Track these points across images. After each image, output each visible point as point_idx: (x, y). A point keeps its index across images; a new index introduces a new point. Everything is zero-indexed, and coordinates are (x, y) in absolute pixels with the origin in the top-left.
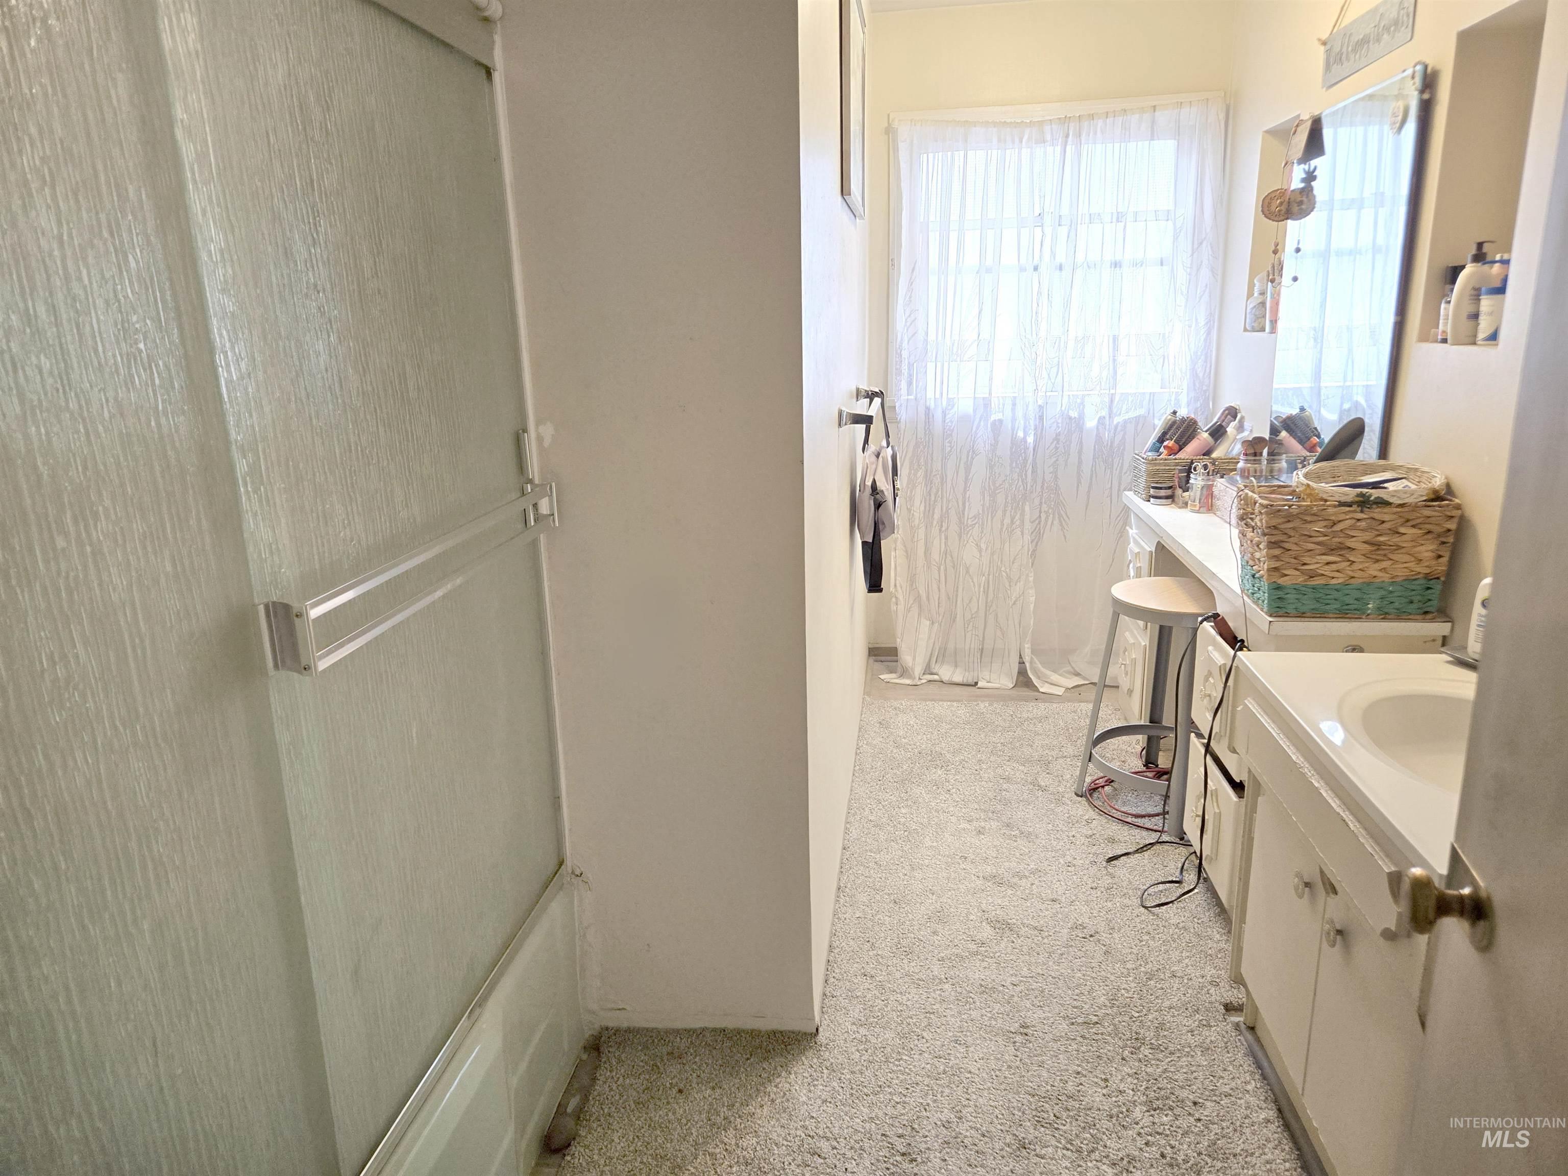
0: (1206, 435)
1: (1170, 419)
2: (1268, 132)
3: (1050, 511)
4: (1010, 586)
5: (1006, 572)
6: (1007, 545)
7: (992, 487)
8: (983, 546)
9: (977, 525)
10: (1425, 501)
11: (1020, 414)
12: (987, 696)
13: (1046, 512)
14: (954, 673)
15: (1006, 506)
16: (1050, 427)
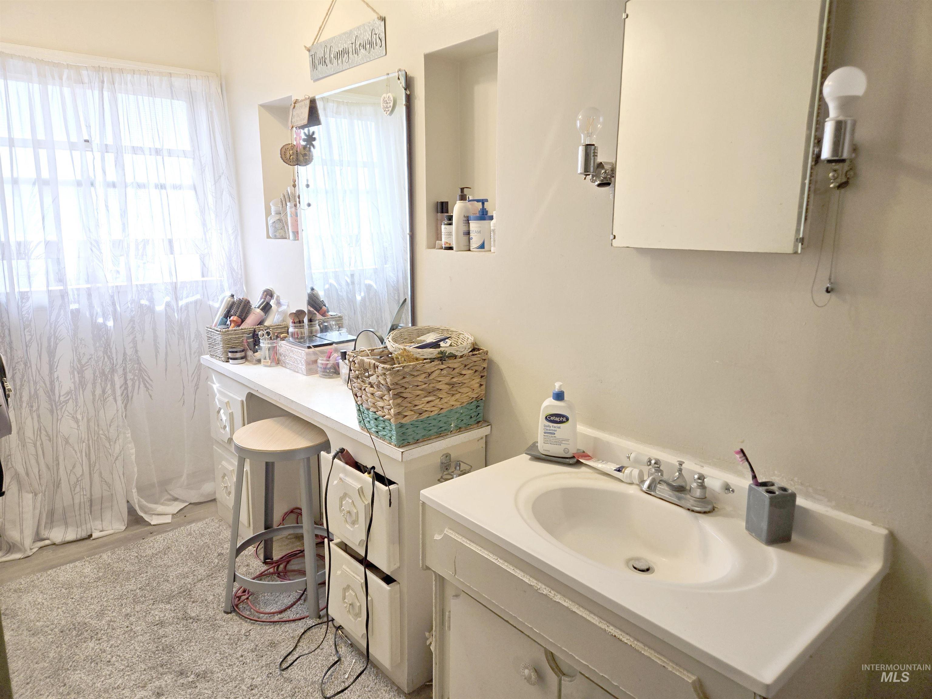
0: (258, 310)
1: (230, 301)
2: (263, 106)
3: (136, 378)
4: (110, 445)
5: (105, 435)
6: (102, 412)
7: (79, 366)
8: (79, 417)
9: (71, 401)
10: (471, 352)
11: (96, 303)
12: (105, 545)
13: (132, 380)
14: (65, 533)
15: (95, 380)
16: (125, 312)
